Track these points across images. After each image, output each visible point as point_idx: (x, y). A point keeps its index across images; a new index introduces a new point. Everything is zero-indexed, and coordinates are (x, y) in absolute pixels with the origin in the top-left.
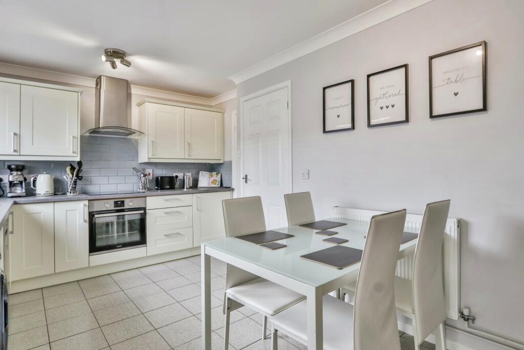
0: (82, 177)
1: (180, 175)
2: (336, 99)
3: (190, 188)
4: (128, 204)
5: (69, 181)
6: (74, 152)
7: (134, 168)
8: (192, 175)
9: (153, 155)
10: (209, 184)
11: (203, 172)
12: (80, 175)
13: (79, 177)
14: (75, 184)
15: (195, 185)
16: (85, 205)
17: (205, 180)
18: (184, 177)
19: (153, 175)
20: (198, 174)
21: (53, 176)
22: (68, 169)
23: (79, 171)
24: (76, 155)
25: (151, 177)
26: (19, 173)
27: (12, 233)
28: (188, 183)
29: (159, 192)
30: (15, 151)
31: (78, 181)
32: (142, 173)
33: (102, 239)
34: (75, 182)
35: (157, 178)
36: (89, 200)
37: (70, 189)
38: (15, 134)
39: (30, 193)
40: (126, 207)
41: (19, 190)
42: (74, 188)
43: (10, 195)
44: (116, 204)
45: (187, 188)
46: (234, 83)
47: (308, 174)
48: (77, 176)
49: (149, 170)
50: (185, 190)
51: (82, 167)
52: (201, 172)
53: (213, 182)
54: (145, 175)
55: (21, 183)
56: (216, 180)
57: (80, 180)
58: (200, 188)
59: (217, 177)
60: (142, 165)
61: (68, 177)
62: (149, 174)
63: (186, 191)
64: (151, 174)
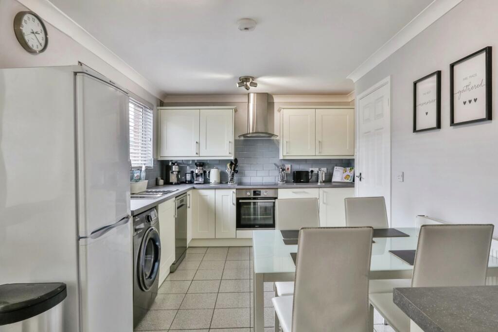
0: (237, 171)
1: (316, 170)
2: (425, 94)
3: (324, 182)
4: (264, 193)
5: (229, 173)
6: (230, 153)
7: (275, 164)
8: (327, 169)
9: (287, 153)
10: (342, 179)
11: (337, 167)
12: (236, 169)
13: (236, 171)
14: (233, 176)
15: (329, 180)
16: (233, 192)
17: (339, 175)
18: (318, 172)
19: (291, 170)
20: (333, 169)
21: (220, 171)
22: (228, 165)
23: (236, 166)
24: (231, 155)
25: (289, 172)
26: (201, 168)
27: (189, 207)
28: (322, 177)
29: (295, 185)
30: (197, 154)
31: (235, 173)
32: (281, 168)
33: (245, 218)
34: (233, 175)
35: (294, 172)
36: (237, 189)
37: (229, 179)
38: (197, 142)
39: (206, 182)
40: (262, 196)
41: (201, 180)
42: (232, 179)
43: (195, 182)
44: (255, 193)
45: (321, 182)
46: (353, 82)
47: (403, 176)
48: (234, 170)
49: (288, 166)
50: (319, 184)
51: (238, 163)
52: (335, 167)
53: (347, 177)
54: (283, 170)
55: (202, 174)
56: (349, 176)
57: (236, 173)
58: (334, 182)
59: (350, 172)
60: (283, 161)
61: (228, 171)
62: (288, 168)
63: (319, 186)
64: (290, 169)
